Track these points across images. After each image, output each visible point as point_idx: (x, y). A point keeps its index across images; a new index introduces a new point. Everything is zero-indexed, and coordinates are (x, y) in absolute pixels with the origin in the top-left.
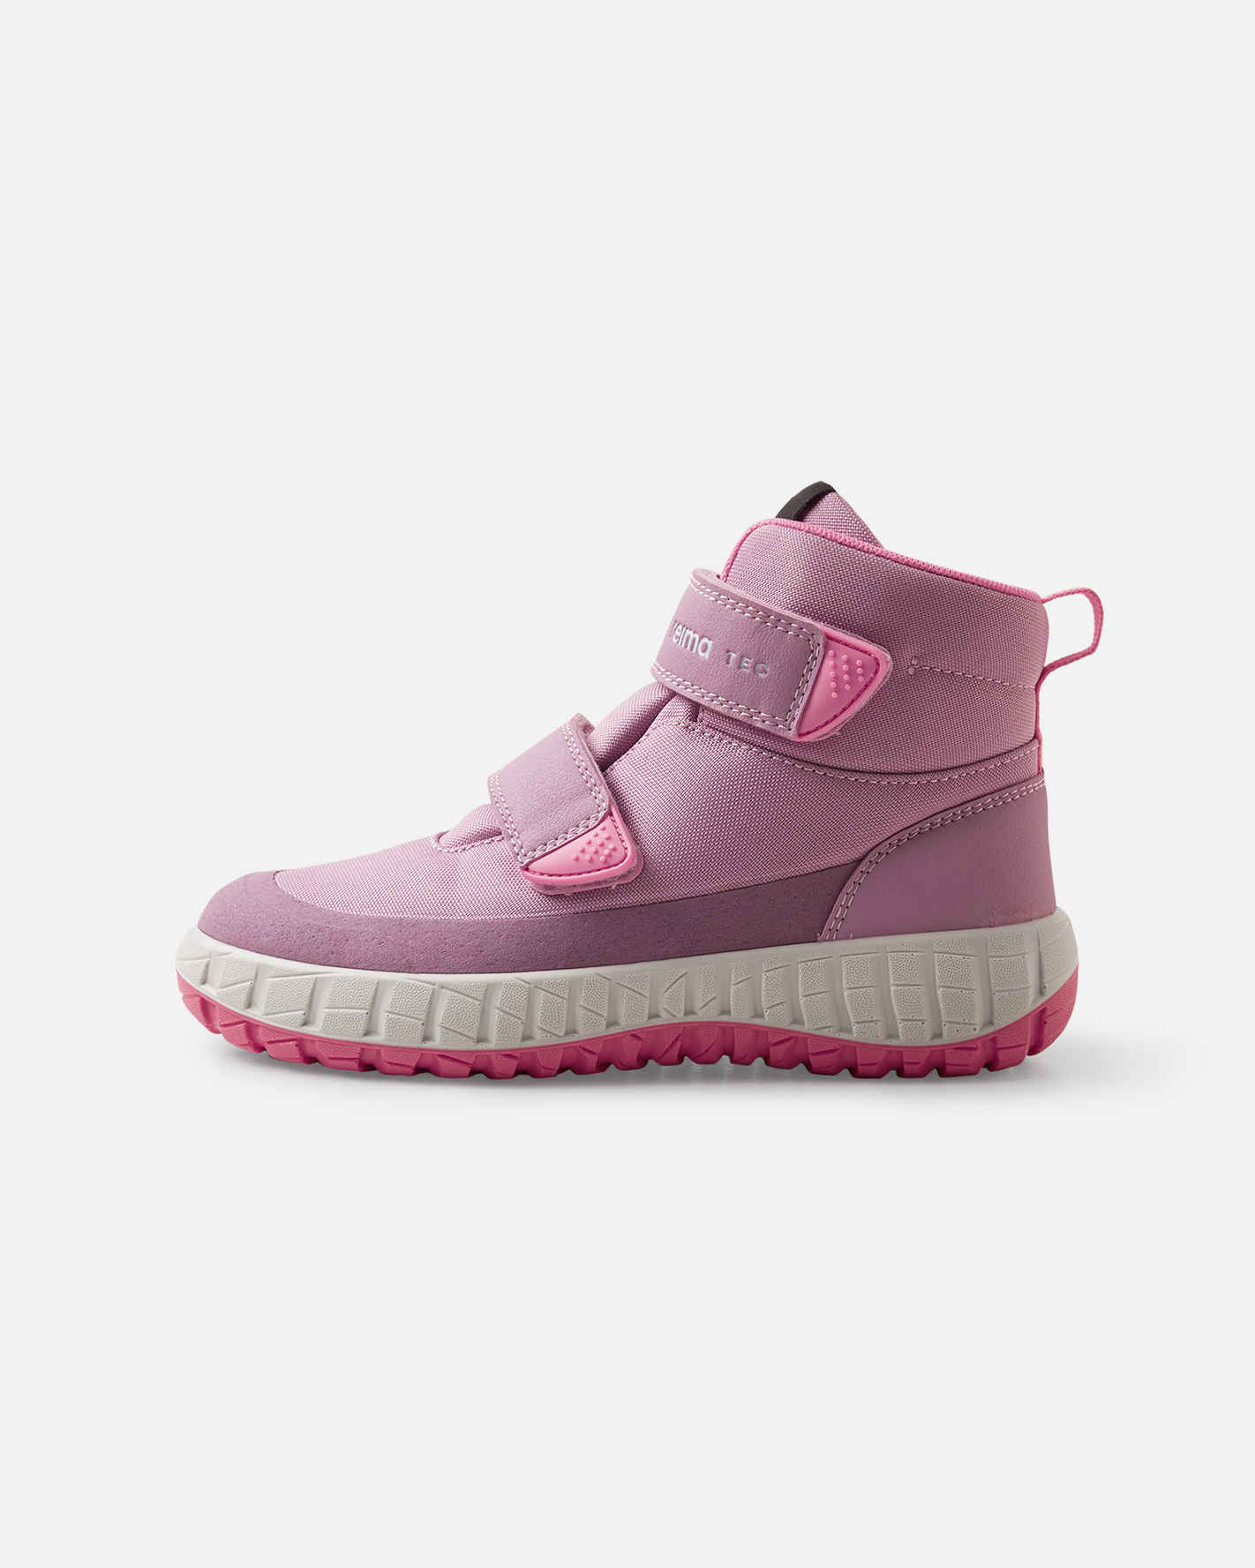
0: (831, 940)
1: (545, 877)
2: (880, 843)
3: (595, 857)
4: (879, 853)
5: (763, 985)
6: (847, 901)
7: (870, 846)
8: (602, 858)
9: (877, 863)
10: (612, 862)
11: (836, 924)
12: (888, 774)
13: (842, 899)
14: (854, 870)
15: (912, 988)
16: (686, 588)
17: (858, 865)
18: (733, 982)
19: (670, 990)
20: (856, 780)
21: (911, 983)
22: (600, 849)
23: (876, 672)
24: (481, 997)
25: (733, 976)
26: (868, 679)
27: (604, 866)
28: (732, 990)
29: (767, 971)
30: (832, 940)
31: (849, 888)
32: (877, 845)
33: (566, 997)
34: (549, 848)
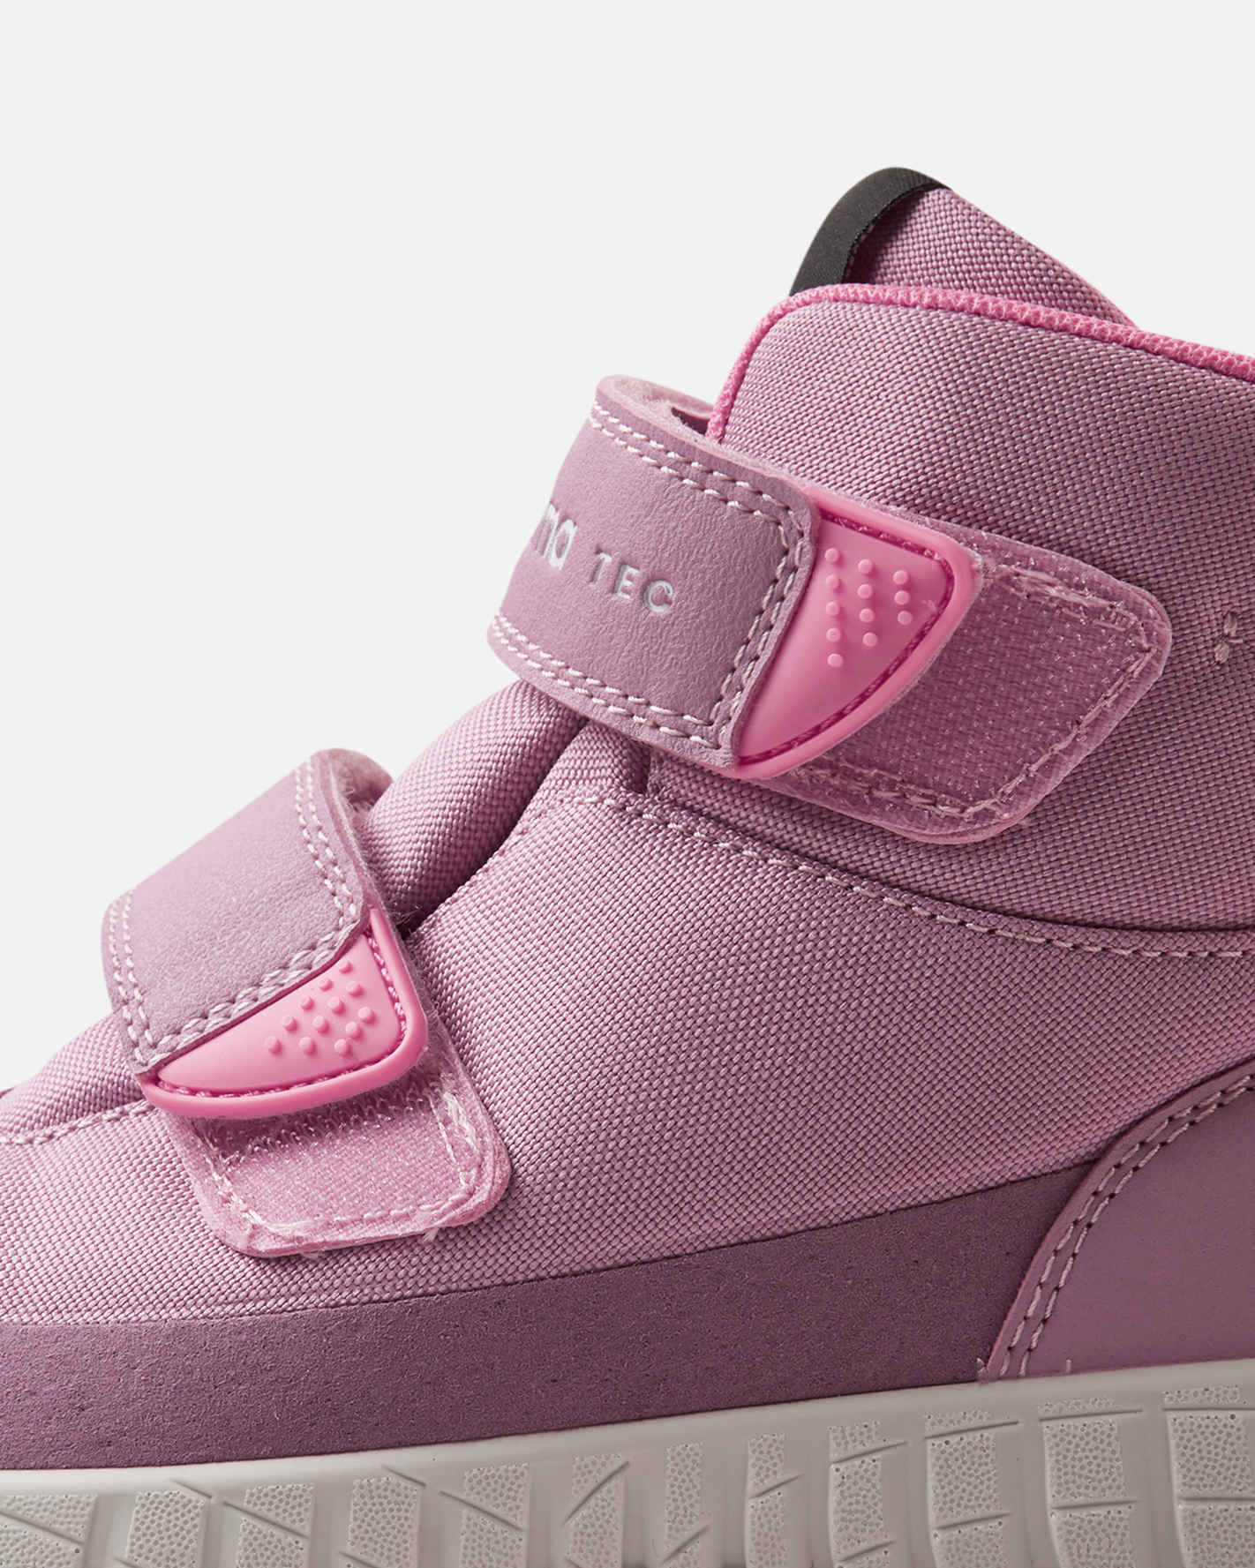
0: (1013, 1375)
1: (202, 1099)
2: (1145, 1117)
3: (322, 1043)
4: (1142, 1144)
5: (833, 1497)
6: (1056, 1272)
7: (1116, 1125)
8: (340, 1044)
9: (1136, 1169)
10: (363, 1053)
11: (1027, 1335)
12: (1163, 930)
13: (1043, 1267)
14: (1073, 1189)
15: (1232, 1506)
16: (578, 428)
17: (1084, 1176)
18: (751, 1488)
19: (584, 1512)
20: (1075, 947)
21: (1228, 1493)
22: (335, 1022)
23: (946, 599)
24: (79, 1532)
25: (751, 1472)
26: (924, 617)
27: (350, 1063)
28: (749, 1512)
29: (840, 1461)
30: (1018, 1377)
31: (1061, 1236)
32: (1137, 1122)
33: (307, 1531)
34: (213, 1023)
